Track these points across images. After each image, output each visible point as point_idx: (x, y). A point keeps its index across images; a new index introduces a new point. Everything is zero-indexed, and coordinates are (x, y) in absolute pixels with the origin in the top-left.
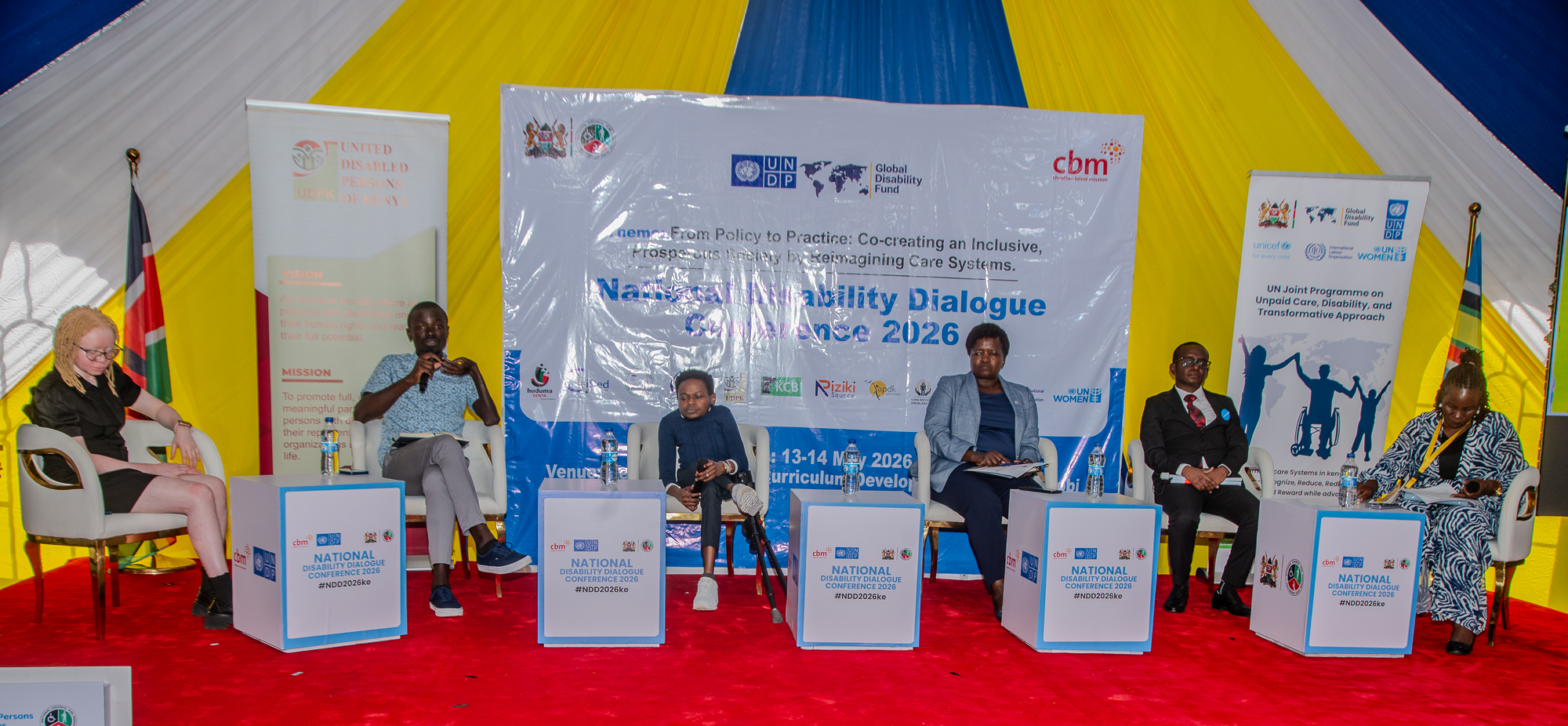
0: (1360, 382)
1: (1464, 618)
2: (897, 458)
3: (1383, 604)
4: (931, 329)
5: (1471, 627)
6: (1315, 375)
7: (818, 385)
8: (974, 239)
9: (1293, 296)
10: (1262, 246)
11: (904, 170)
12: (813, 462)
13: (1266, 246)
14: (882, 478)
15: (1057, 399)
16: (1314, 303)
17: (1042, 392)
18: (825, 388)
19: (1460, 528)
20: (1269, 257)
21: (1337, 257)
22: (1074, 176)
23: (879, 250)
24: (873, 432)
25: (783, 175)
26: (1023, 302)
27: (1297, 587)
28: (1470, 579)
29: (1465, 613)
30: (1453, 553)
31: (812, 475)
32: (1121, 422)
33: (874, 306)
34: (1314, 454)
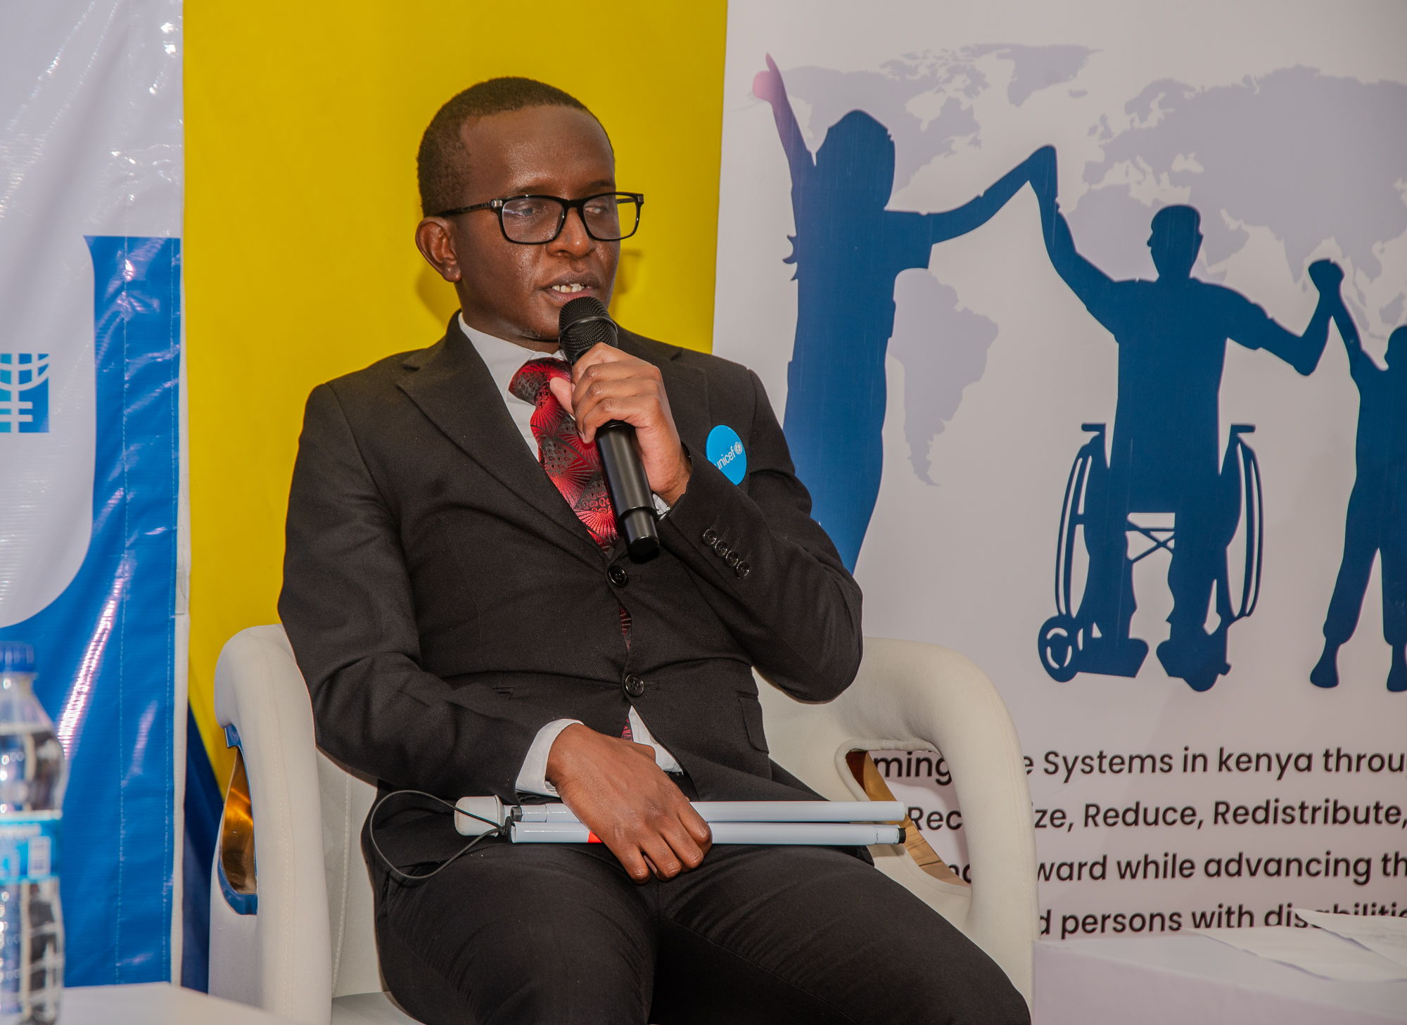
0: (1345, 289)
6: (1130, 261)
32: (171, 536)
34: (1151, 662)
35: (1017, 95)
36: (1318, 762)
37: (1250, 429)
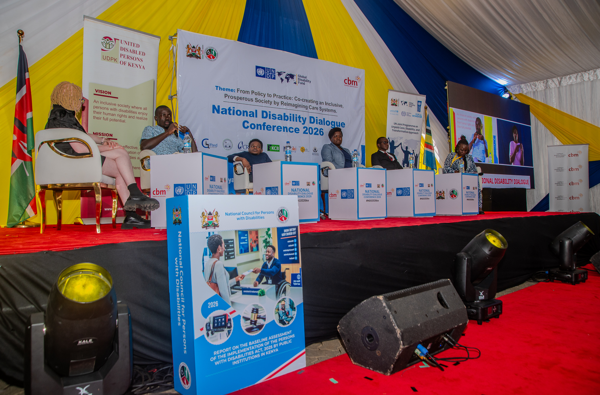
0: (414, 151)
4: (316, 130)
6: (405, 150)
8: (326, 102)
9: (399, 126)
11: (306, 77)
13: (393, 111)
16: (404, 128)
20: (394, 114)
21: (408, 116)
22: (349, 85)
23: (300, 103)
25: (272, 75)
26: (339, 123)
33: (300, 121)
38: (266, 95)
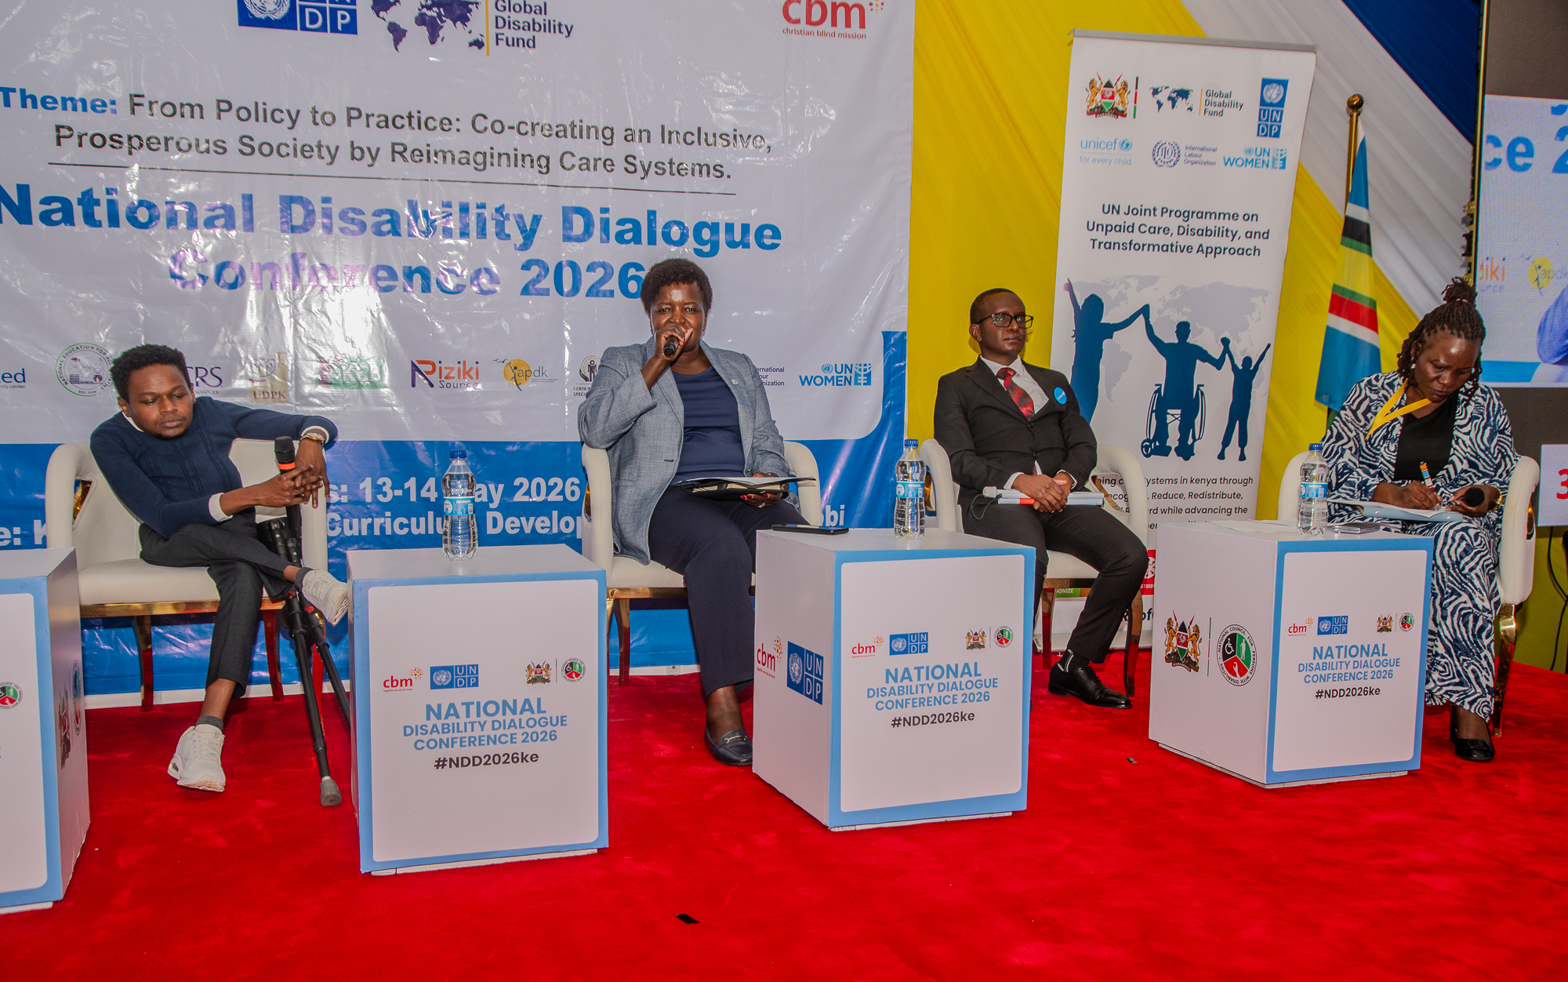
0: (1231, 346)
1: (1474, 701)
2: (556, 484)
3: (1378, 691)
4: (600, 272)
5: (1484, 714)
6: (1170, 337)
7: (415, 368)
8: (663, 127)
9: (1138, 220)
10: (1092, 144)
11: (543, 10)
12: (413, 498)
13: (1097, 145)
14: (532, 519)
15: (805, 381)
16: (1166, 230)
17: (782, 370)
18: (428, 373)
19: (1462, 558)
20: (1103, 161)
21: (1195, 163)
22: (814, 29)
23: (509, 142)
24: (513, 444)
25: (333, 11)
26: (745, 228)
27: (1243, 671)
28: (1480, 638)
29: (1475, 693)
30: (1454, 597)
31: (414, 520)
32: (903, 414)
33: (501, 234)
34: (1173, 452)
35: (1139, 289)
36: (1218, 481)
37: (1203, 386)
38: (305, 118)
